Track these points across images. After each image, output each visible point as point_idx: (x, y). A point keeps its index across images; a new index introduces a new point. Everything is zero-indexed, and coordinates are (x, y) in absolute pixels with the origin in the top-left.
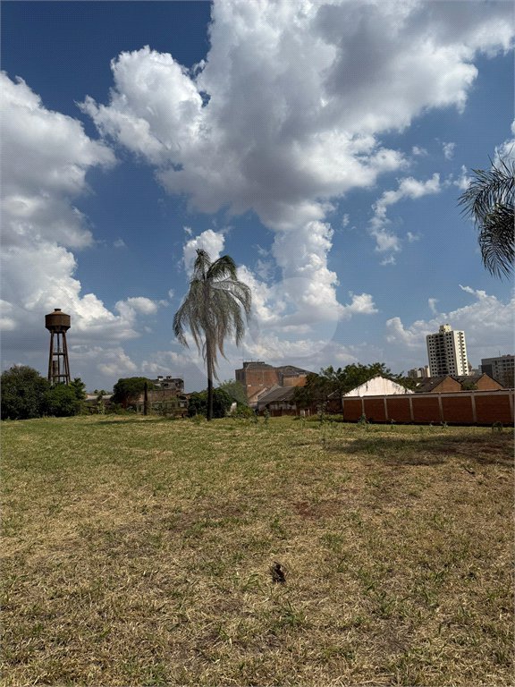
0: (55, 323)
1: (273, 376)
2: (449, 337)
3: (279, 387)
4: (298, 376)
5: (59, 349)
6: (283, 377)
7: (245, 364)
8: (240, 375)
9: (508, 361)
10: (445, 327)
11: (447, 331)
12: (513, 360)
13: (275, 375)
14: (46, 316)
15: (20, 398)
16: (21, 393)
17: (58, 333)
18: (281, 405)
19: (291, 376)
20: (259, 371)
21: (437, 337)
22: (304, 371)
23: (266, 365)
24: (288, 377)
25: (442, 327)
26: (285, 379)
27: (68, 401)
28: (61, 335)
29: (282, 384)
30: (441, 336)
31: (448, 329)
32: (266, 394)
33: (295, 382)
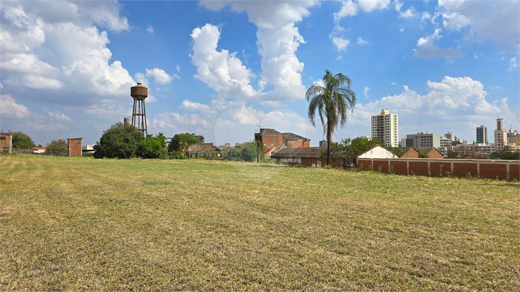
0: (139, 93)
1: (280, 139)
2: (387, 118)
3: (286, 147)
4: (297, 140)
5: (139, 112)
6: (287, 140)
7: (262, 130)
8: (258, 137)
9: (428, 137)
10: (385, 111)
11: (386, 114)
12: (432, 137)
13: (282, 139)
14: (131, 88)
15: (126, 144)
16: (127, 141)
17: (139, 100)
18: (289, 160)
19: (292, 140)
20: (272, 135)
21: (379, 117)
22: (301, 137)
23: (276, 132)
24: (290, 140)
25: (383, 111)
26: (289, 142)
27: (157, 148)
28: (141, 101)
29: (286, 145)
30: (382, 117)
31: (387, 112)
32: (277, 151)
33: (295, 145)
